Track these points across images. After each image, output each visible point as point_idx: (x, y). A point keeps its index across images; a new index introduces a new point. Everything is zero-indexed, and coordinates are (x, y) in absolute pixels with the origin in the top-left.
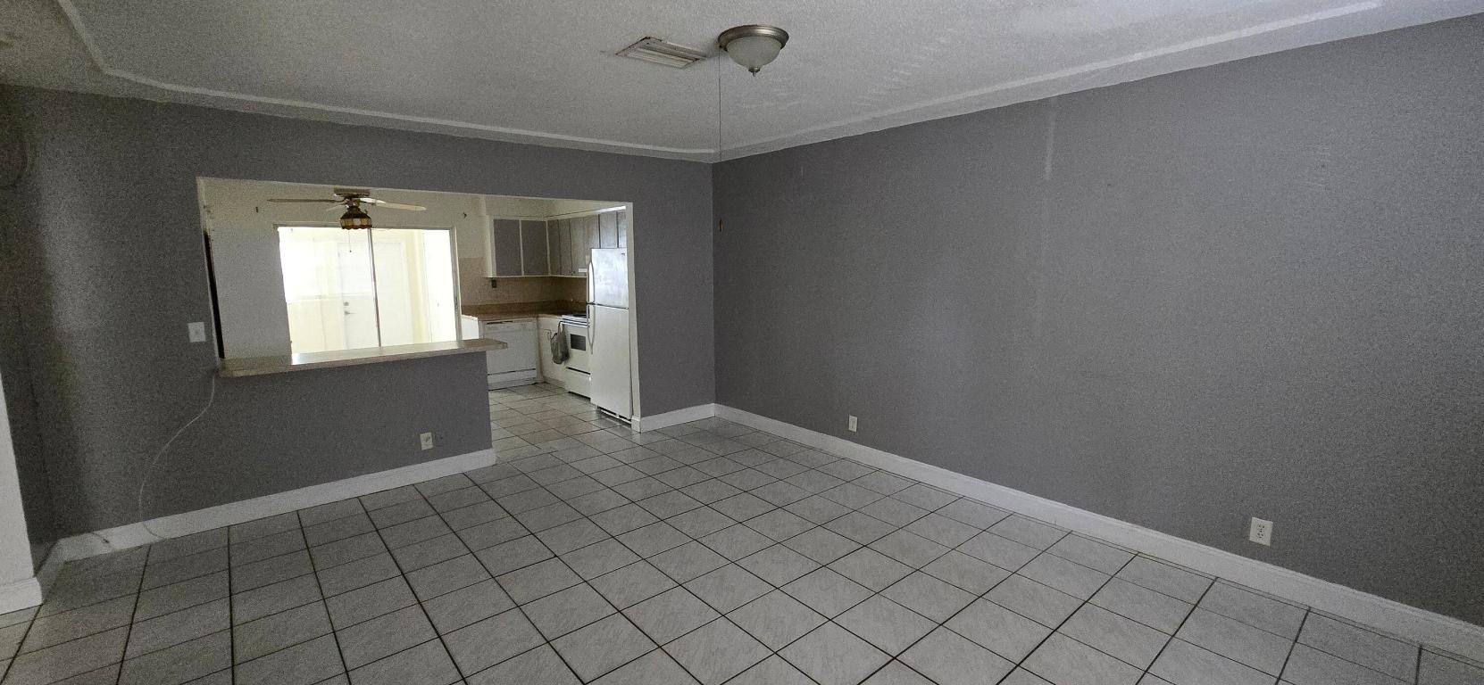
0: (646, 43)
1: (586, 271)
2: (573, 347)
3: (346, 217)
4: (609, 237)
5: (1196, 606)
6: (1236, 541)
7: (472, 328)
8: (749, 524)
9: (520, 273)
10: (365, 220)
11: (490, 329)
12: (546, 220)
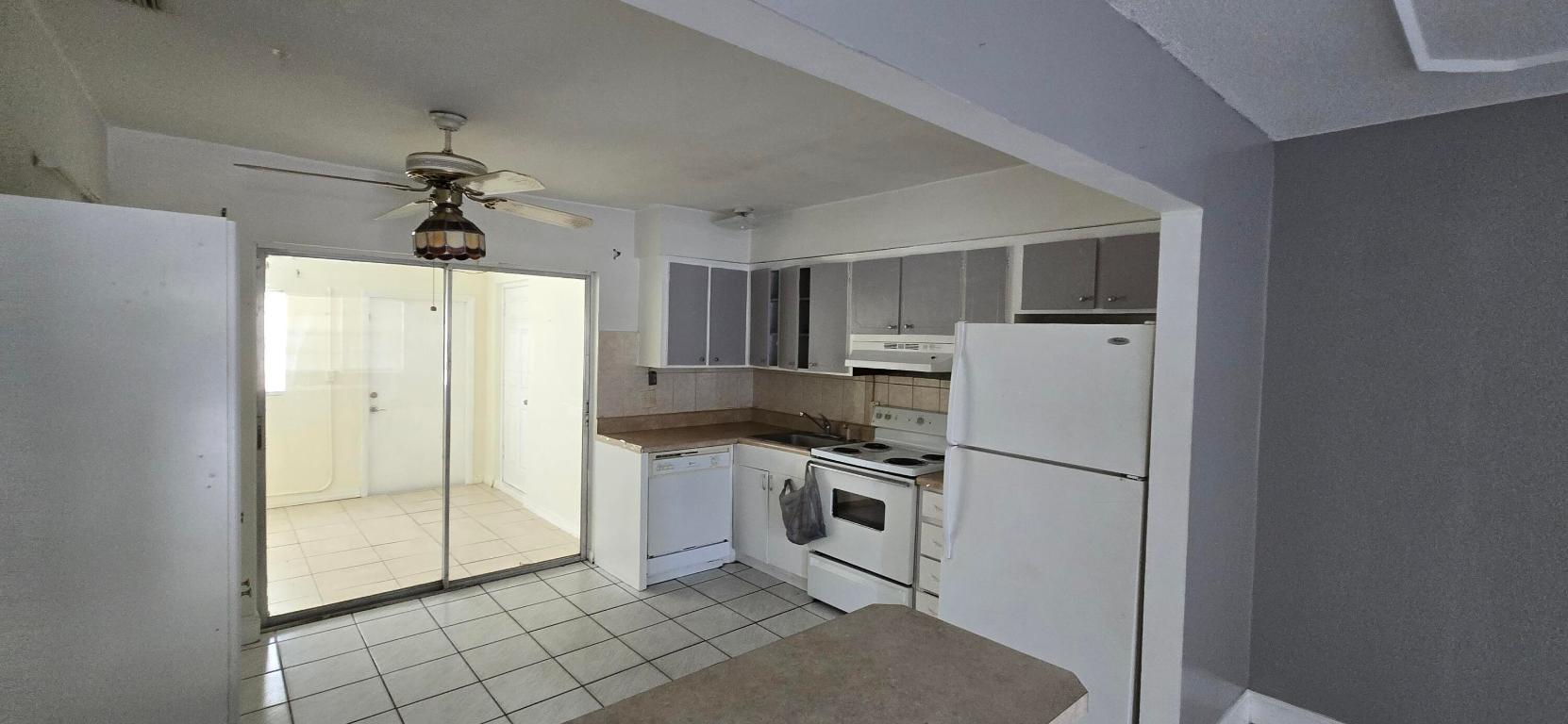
3: (425, 231)
7: (622, 465)
9: (703, 360)
10: (474, 235)
11: (660, 467)
12: (748, 269)
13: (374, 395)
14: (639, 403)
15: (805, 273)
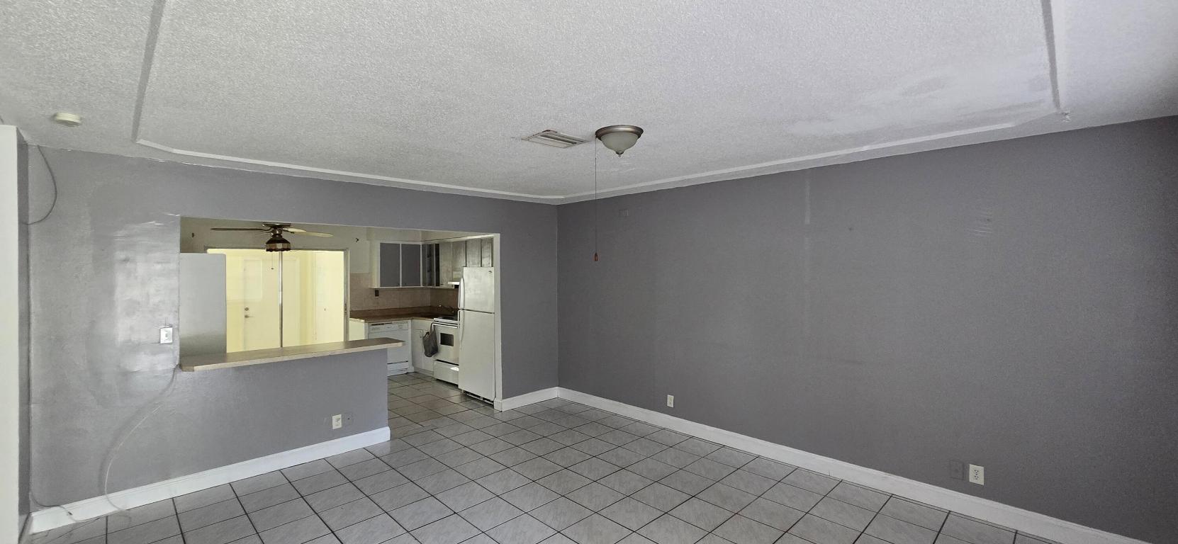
0: (548, 134)
1: (457, 283)
2: (442, 343)
3: (270, 242)
4: (474, 258)
5: (939, 532)
6: (959, 482)
7: (359, 329)
8: (602, 481)
9: (399, 285)
10: (286, 244)
11: (373, 329)
12: (421, 244)
13: (247, 309)
14: (370, 304)
15: (437, 246)
